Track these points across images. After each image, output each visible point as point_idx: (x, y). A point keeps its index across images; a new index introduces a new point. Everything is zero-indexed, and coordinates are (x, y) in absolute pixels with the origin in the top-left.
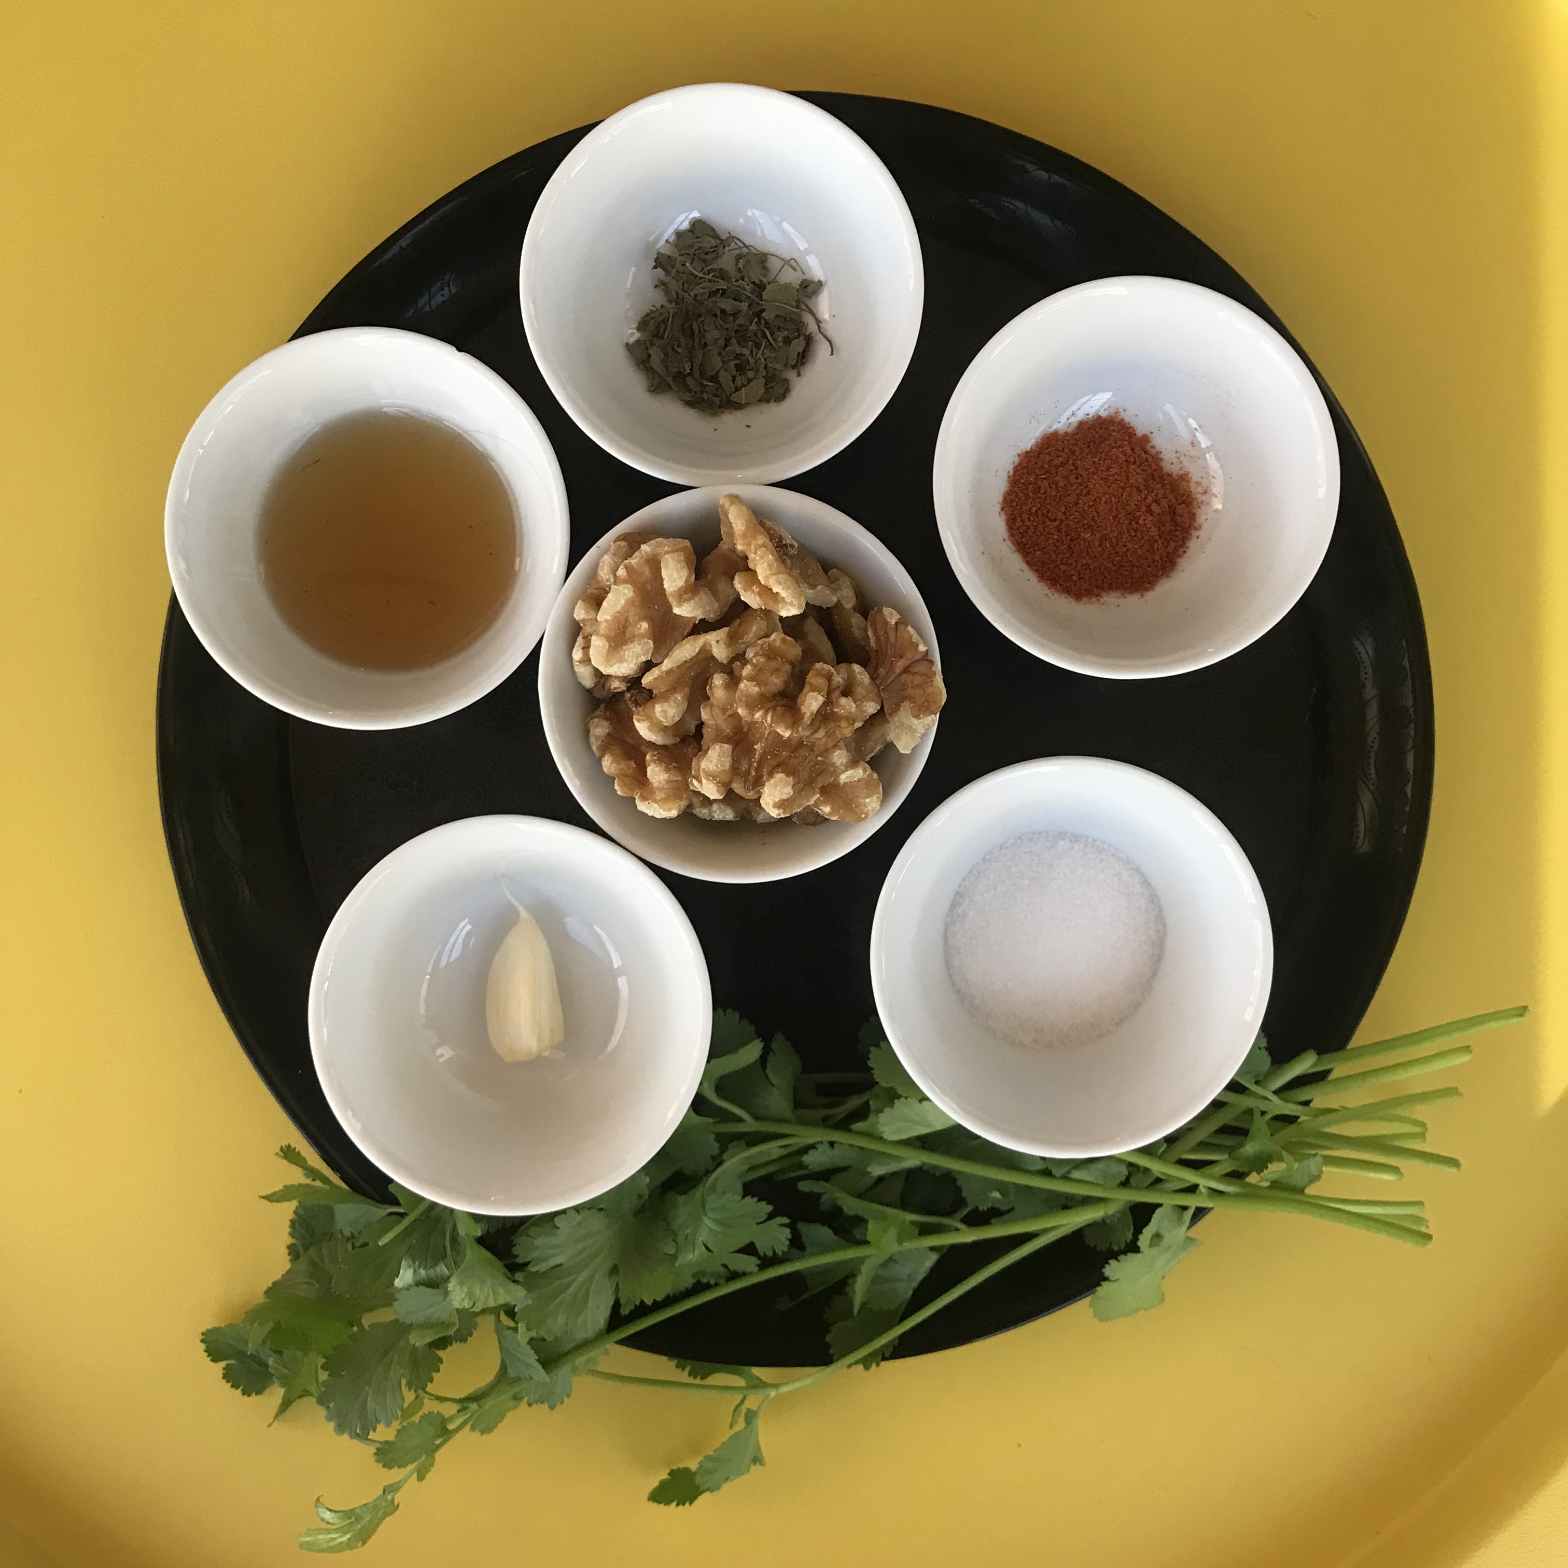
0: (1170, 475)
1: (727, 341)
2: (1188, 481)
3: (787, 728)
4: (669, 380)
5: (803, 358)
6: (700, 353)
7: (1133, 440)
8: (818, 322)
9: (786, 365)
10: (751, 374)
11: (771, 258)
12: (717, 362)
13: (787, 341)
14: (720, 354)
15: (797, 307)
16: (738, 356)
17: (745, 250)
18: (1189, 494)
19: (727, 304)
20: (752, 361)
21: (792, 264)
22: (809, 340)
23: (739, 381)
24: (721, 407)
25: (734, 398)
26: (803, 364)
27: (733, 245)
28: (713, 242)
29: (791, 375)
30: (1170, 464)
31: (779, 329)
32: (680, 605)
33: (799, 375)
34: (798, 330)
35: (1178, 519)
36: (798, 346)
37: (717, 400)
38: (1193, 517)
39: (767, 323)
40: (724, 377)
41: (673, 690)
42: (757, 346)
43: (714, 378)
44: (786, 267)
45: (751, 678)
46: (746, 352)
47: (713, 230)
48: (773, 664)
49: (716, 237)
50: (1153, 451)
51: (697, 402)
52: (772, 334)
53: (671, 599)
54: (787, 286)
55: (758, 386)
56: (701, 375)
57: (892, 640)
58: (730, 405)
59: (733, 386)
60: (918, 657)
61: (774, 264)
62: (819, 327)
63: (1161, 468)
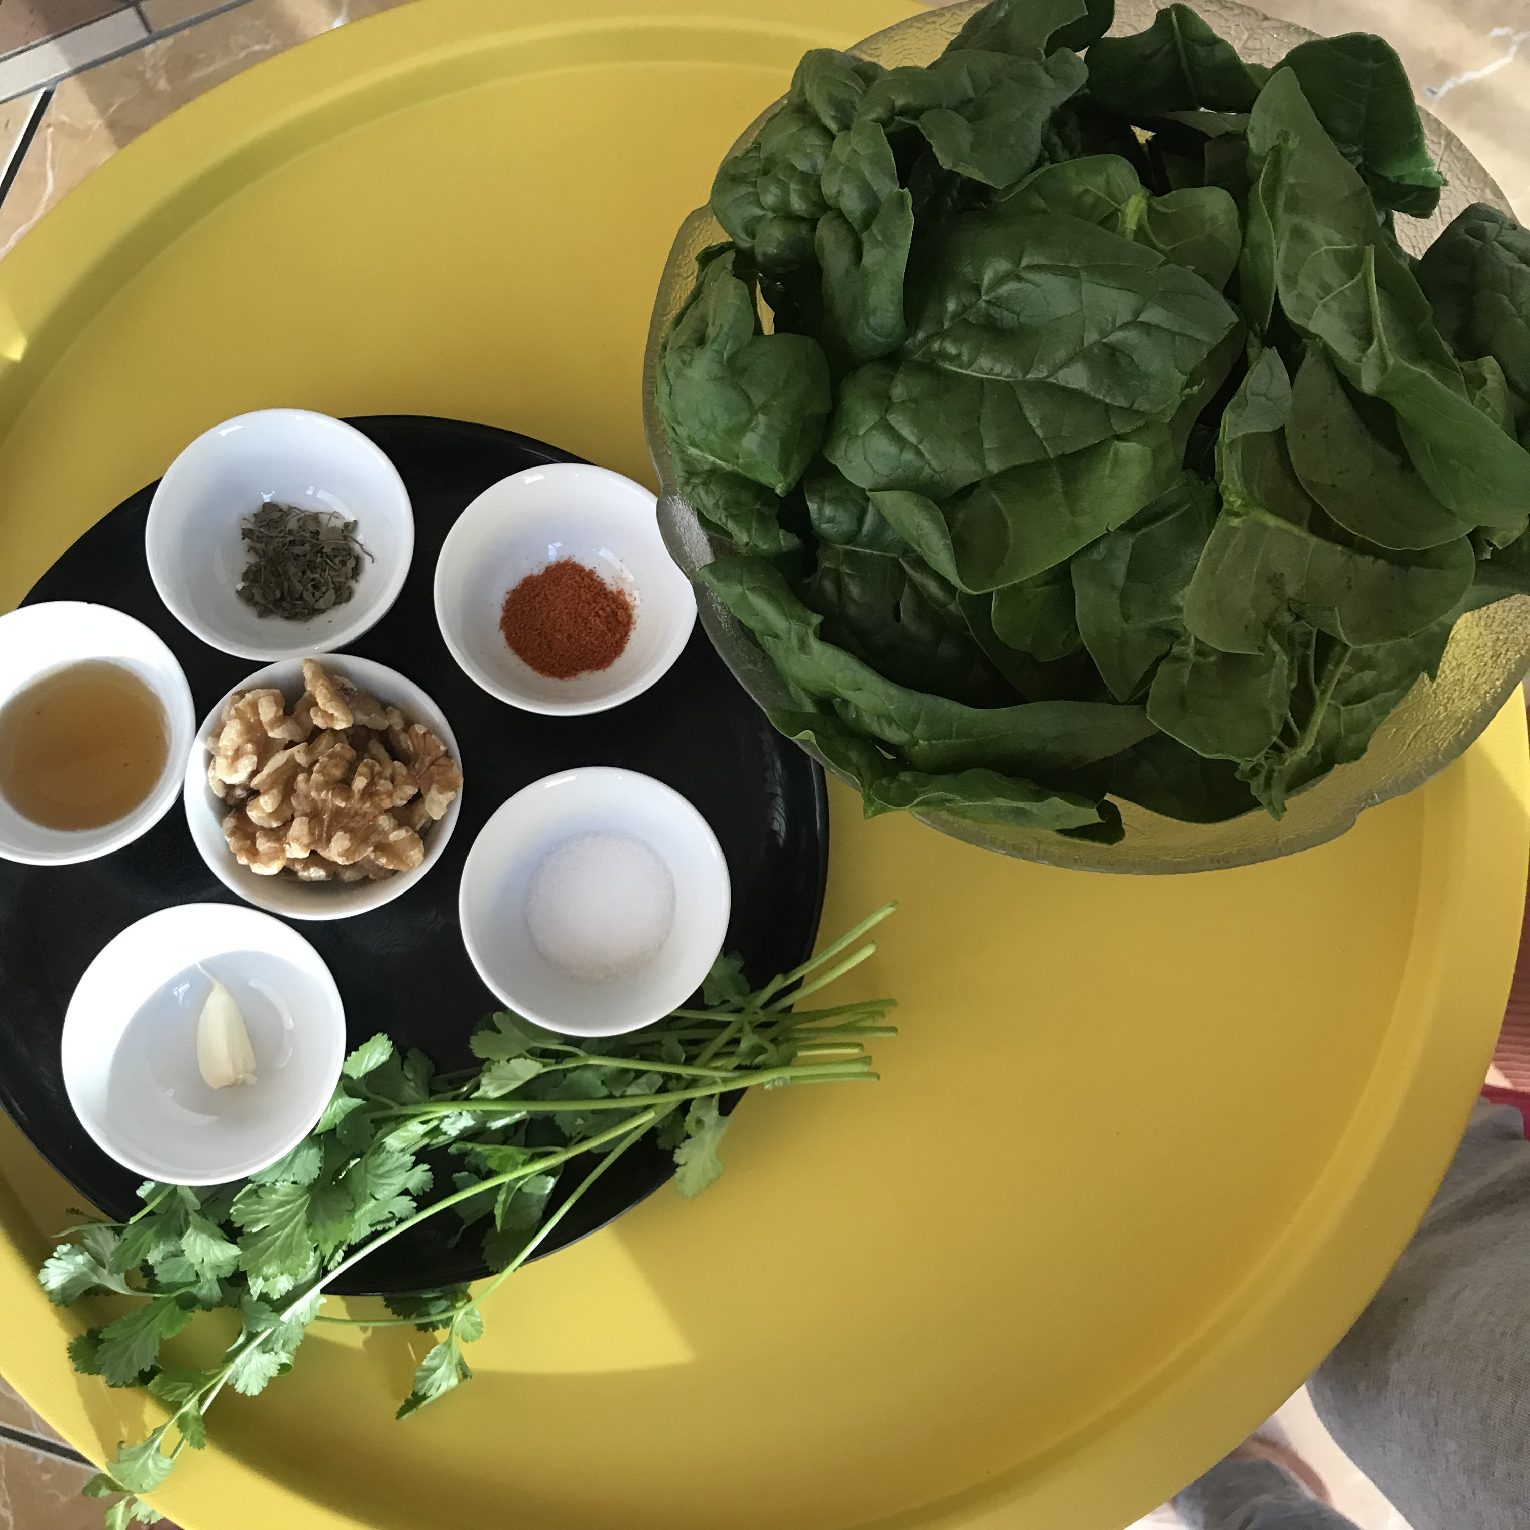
0: (611, 593)
1: (304, 573)
2: (624, 595)
3: (342, 801)
4: (270, 606)
5: (356, 571)
6: (286, 584)
7: (583, 574)
8: (361, 546)
9: (346, 578)
10: (324, 589)
11: (321, 516)
12: (299, 587)
13: (343, 563)
14: (299, 582)
15: (345, 540)
16: (313, 580)
17: (302, 515)
18: (626, 602)
19: (297, 550)
20: (323, 581)
21: (335, 515)
22: (358, 559)
23: (317, 594)
24: (309, 614)
25: (317, 606)
26: (358, 574)
27: (293, 514)
28: (279, 514)
29: (352, 583)
30: (611, 585)
31: (335, 557)
32: (272, 728)
33: (357, 581)
34: (349, 554)
35: (620, 620)
36: (351, 563)
37: (306, 611)
38: (630, 617)
39: (327, 556)
40: (306, 595)
41: (271, 787)
42: (325, 570)
43: (301, 598)
44: (333, 518)
45: (318, 772)
46: (317, 576)
47: (278, 507)
48: (333, 762)
49: (281, 510)
50: (598, 580)
51: (293, 616)
52: (332, 561)
53: (266, 727)
54: (334, 528)
55: (331, 595)
56: (291, 598)
57: (422, 745)
58: (315, 612)
59: (314, 600)
60: (441, 754)
61: (324, 518)
62: (362, 549)
63: (605, 589)
